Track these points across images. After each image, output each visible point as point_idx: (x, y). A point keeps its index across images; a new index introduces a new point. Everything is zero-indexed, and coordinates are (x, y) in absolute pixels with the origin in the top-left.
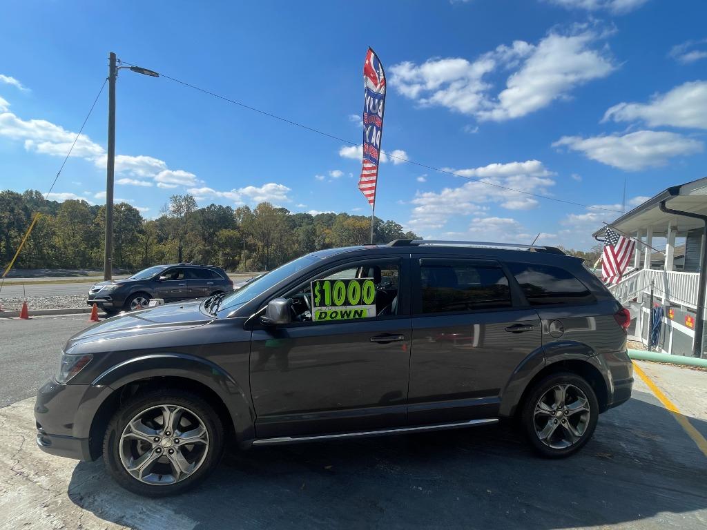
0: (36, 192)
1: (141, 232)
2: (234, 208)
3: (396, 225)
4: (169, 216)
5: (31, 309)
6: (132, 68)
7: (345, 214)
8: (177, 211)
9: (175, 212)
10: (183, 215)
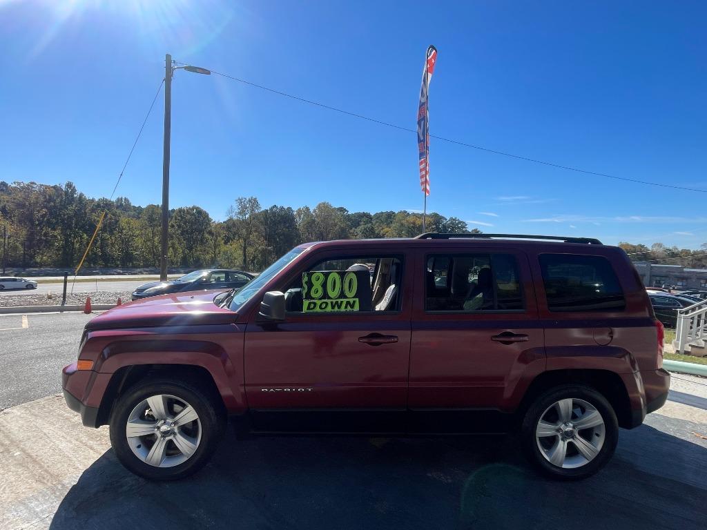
0: (125, 199)
1: (210, 233)
2: (295, 209)
3: (460, 222)
4: (235, 218)
5: (94, 304)
6: (186, 68)
7: (405, 212)
8: (242, 212)
9: (240, 213)
10: (247, 216)
